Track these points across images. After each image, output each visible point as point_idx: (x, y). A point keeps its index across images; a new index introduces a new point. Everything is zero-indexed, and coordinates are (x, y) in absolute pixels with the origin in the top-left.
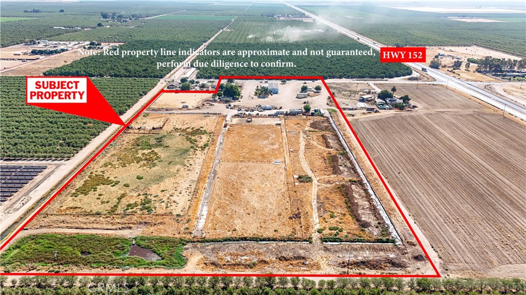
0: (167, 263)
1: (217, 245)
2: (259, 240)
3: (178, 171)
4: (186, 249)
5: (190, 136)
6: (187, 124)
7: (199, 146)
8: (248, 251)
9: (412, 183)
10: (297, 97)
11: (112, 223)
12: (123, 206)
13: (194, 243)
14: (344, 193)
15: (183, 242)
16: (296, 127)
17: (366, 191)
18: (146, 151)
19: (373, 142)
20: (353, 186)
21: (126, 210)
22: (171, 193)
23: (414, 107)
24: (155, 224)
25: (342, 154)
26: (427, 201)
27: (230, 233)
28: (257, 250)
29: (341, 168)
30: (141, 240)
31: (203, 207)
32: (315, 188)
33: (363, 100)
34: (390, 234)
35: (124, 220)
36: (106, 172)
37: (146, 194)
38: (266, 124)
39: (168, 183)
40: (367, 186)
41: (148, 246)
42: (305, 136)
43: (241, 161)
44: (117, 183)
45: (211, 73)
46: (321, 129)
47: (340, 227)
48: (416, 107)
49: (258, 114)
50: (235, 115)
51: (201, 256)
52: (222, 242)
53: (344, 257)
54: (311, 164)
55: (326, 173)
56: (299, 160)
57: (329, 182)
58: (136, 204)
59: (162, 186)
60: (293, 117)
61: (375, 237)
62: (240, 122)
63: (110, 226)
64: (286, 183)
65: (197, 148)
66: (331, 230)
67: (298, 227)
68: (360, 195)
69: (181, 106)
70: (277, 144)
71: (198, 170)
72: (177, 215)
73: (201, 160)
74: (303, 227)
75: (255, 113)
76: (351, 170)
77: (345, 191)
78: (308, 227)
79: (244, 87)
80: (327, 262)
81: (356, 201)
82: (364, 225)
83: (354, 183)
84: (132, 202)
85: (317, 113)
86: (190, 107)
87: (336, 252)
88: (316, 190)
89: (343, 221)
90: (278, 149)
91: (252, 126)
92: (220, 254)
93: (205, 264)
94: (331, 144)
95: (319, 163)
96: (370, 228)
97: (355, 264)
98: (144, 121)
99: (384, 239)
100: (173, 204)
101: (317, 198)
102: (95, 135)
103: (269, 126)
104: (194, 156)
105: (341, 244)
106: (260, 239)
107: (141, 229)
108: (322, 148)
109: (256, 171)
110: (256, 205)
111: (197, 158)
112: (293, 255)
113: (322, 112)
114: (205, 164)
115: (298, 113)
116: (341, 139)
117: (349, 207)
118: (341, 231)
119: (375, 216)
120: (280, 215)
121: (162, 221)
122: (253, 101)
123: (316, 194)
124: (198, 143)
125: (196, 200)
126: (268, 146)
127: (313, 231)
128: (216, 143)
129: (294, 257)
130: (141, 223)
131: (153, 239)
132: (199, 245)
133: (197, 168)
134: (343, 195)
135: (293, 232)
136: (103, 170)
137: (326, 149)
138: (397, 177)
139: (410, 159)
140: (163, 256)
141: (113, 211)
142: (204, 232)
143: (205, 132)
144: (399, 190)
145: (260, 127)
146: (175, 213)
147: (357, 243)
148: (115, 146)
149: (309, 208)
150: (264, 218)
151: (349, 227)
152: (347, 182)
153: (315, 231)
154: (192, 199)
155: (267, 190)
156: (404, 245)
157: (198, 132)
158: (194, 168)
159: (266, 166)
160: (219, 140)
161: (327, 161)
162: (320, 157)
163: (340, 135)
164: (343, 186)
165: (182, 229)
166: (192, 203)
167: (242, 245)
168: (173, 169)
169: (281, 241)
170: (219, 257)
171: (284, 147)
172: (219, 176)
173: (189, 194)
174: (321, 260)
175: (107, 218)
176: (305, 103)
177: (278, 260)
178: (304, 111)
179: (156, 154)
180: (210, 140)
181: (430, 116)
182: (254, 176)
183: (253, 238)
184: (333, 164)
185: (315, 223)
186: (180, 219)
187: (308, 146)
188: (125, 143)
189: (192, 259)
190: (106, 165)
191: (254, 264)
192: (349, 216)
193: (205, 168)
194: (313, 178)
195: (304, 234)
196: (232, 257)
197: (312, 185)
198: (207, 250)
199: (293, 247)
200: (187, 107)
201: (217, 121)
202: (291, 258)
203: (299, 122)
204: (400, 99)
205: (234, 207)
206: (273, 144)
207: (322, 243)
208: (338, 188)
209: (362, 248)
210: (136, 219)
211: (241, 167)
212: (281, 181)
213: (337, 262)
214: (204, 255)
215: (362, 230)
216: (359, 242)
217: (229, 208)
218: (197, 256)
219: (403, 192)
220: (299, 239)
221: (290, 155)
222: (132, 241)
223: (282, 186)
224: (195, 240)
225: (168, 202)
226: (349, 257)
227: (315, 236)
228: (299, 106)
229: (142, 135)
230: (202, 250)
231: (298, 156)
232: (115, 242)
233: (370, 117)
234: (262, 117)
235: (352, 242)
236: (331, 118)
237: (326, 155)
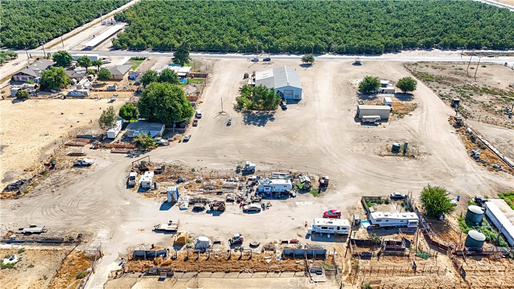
45: (144, 37)
79: (213, 77)
122: (226, 141)
176: (395, 148)
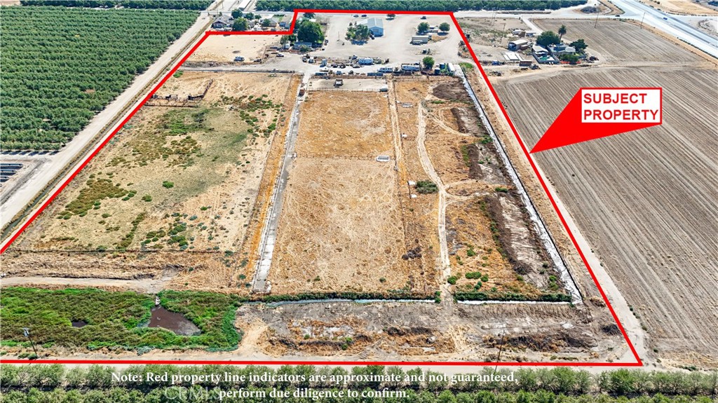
0: (210, 341)
1: (290, 306)
2: (355, 297)
3: (227, 172)
4: (241, 314)
5: (246, 112)
6: (241, 89)
7: (261, 129)
8: (338, 318)
9: (594, 192)
10: (411, 43)
11: (122, 268)
12: (141, 236)
13: (253, 304)
14: (488, 213)
15: (236, 301)
16: (411, 95)
17: (522, 207)
18: (178, 138)
19: (531, 121)
20: (502, 200)
21: (146, 243)
22: (216, 212)
23: (593, 59)
24: (191, 270)
25: (483, 143)
26: (618, 226)
27: (311, 284)
28: (352, 315)
29: (483, 167)
30: (170, 297)
31: (266, 238)
32: (442, 203)
33: (513, 48)
34: (562, 285)
35: (141, 262)
36: (114, 174)
37: (178, 215)
38: (365, 90)
39: (211, 195)
40: (524, 198)
41: (180, 309)
42: (425, 111)
43: (327, 156)
44: (132, 194)
45: (278, 2)
46: (451, 99)
47: (483, 274)
48: (595, 59)
49: (352, 73)
50: (317, 74)
51: (264, 328)
52: (297, 300)
53: (492, 328)
54: (436, 160)
55: (459, 176)
56: (417, 154)
57: (464, 192)
58: (161, 233)
59: (204, 199)
60: (406, 78)
61: (539, 292)
62: (324, 86)
63: (119, 274)
64: (396, 194)
65: (258, 133)
66: (469, 278)
67: (417, 275)
68: (513, 216)
69: (232, 58)
70: (383, 126)
71: (259, 172)
72: (226, 252)
73: (265, 154)
74: (425, 273)
75: (347, 70)
76: (499, 171)
77: (489, 208)
78: (432, 274)
79: (331, 26)
80: (464, 339)
81: (507, 226)
82: (522, 269)
83: (503, 193)
84: (155, 229)
85: (444, 70)
86: (246, 60)
87: (478, 318)
88: (445, 206)
89: (488, 262)
90: (384, 135)
91: (343, 94)
92: (294, 324)
93: (271, 341)
94: (466, 125)
95: (448, 158)
96: (530, 275)
97: (509, 341)
98: (175, 84)
99: (555, 295)
100: (220, 232)
101: (447, 222)
102: (98, 109)
103: (369, 94)
104: (252, 147)
105: (486, 304)
106: (358, 296)
107: (170, 279)
108: (453, 132)
109: (350, 174)
110: (351, 234)
111: (258, 150)
112: (410, 325)
113: (452, 68)
114: (271, 161)
115: (415, 70)
116: (482, 115)
117: (497, 237)
118: (485, 279)
119: (538, 253)
120: (388, 251)
121: (202, 263)
122: (343, 49)
123: (444, 213)
124: (259, 124)
125: (256, 225)
126: (369, 128)
127: (441, 281)
128: (287, 123)
129: (413, 328)
130: (168, 267)
131: (187, 297)
132: (261, 306)
133: (258, 169)
134: (487, 216)
135: (409, 283)
136: (110, 171)
137: (458, 133)
138: (569, 182)
139: (589, 151)
140: (204, 328)
141: (124, 245)
142: (269, 283)
143: (269, 105)
144: (574, 206)
145: (355, 94)
146: (222, 249)
147: (511, 302)
148: (129, 128)
149: (433, 239)
150: (364, 257)
151: (498, 273)
152: (492, 192)
153: (444, 280)
154: (250, 224)
155: (367, 208)
156: (585, 304)
157: (258, 103)
158: (253, 168)
159: (365, 164)
160: (292, 119)
161: (461, 154)
162: (449, 147)
163: (480, 109)
164: (487, 199)
165: (234, 278)
166: (250, 230)
167: (330, 307)
168: (221, 170)
169: (391, 298)
170: (293, 329)
171: (394, 130)
172: (293, 183)
173: (246, 214)
174: (455, 334)
175: (114, 257)
176: (424, 52)
177: (386, 334)
178: (423, 66)
179: (194, 142)
180: (278, 118)
181: (618, 74)
182: (346, 183)
183: (346, 294)
184: (469, 160)
185: (444, 265)
186: (231, 259)
187: (431, 129)
188: (145, 123)
189: (250, 332)
190: (115, 162)
191: (349, 343)
192: (497, 253)
193: (270, 169)
194: (440, 185)
195: (427, 287)
196: (314, 329)
197: (438, 198)
198: (273, 316)
199: (410, 310)
200: (242, 59)
201: (288, 84)
202: (408, 330)
203: (416, 86)
204: (571, 45)
205: (316, 238)
206: (375, 125)
207: (455, 302)
208: (479, 203)
209: (519, 311)
210: (161, 259)
211: (325, 166)
212: (389, 191)
213: (480, 337)
214: (270, 324)
215: (518, 279)
216: (515, 300)
217: (308, 240)
218: (258, 327)
219: (580, 208)
220: (419, 296)
221: (402, 144)
222: (154, 299)
223: (392, 200)
224: (255, 297)
225: (213, 228)
226: (499, 329)
227: (445, 290)
228: (416, 59)
229: (173, 109)
230: (266, 316)
231: (414, 146)
232: (128, 301)
233: (526, 77)
234: (358, 78)
235: (503, 300)
236: (465, 80)
237: (458, 145)
